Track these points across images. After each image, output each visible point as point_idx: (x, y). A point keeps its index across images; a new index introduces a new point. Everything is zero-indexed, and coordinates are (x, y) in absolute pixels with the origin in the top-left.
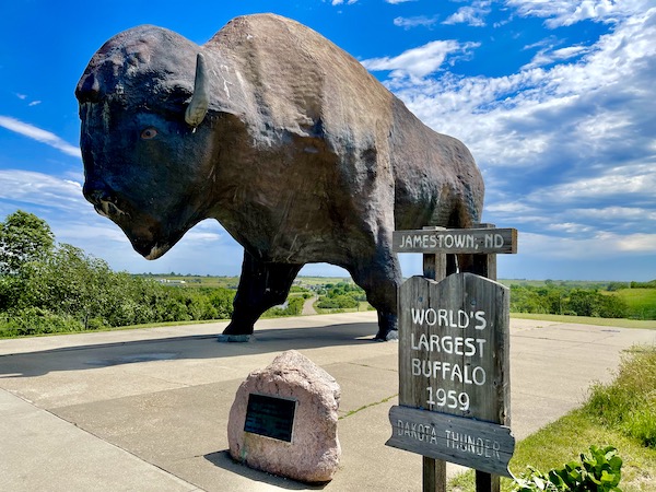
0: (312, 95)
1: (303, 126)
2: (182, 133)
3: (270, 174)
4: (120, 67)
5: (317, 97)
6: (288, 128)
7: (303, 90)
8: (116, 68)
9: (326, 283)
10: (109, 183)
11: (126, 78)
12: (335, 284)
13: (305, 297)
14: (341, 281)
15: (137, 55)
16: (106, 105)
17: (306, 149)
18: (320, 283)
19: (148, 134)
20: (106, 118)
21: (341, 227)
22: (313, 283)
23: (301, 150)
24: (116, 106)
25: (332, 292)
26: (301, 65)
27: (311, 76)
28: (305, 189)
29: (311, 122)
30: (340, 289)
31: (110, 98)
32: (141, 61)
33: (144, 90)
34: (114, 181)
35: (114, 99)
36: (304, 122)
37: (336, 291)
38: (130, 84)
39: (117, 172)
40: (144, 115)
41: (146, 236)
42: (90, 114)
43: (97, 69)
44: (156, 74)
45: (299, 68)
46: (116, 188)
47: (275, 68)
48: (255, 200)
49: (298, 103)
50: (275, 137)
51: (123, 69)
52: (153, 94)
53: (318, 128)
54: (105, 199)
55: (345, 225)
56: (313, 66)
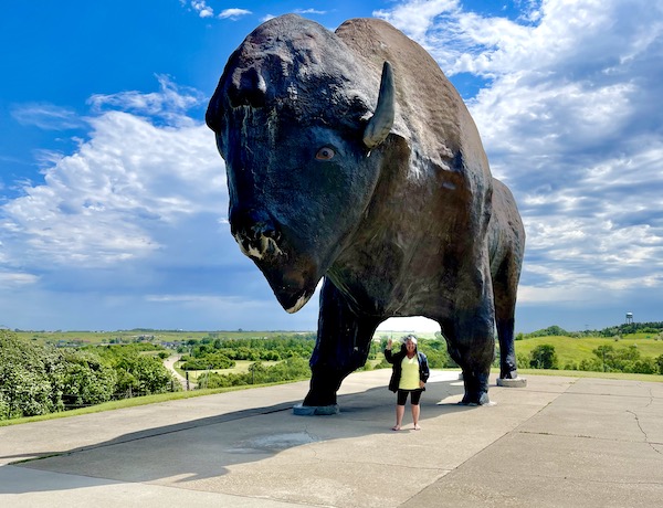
0: (449, 123)
1: (444, 157)
2: (357, 156)
3: (411, 210)
4: (289, 65)
5: (454, 126)
6: (433, 160)
7: (440, 115)
8: (285, 65)
9: (187, 339)
10: (274, 213)
11: (299, 80)
12: (199, 340)
13: (163, 356)
14: (206, 336)
15: (309, 52)
16: (274, 113)
17: (445, 185)
18: (179, 339)
19: (326, 154)
20: (272, 129)
21: (456, 276)
22: (170, 339)
23: (440, 186)
24: (287, 114)
25: (197, 349)
26: (433, 86)
27: (446, 100)
28: (433, 230)
29: (451, 155)
30: (210, 347)
31: (280, 103)
32: (313, 61)
33: (319, 98)
34: (279, 211)
35: (286, 106)
36: (444, 153)
37: (202, 349)
38: (304, 88)
39: (282, 199)
40: (320, 129)
41: (298, 284)
42: (250, 120)
43: (258, 63)
44: (333, 80)
45: (434, 90)
46: (282, 221)
47: (414, 87)
48: (394, 241)
49: (436, 130)
50: (422, 169)
51: (294, 69)
52: (332, 105)
53: (457, 161)
54: (267, 234)
55: (460, 273)
56: (445, 89)
